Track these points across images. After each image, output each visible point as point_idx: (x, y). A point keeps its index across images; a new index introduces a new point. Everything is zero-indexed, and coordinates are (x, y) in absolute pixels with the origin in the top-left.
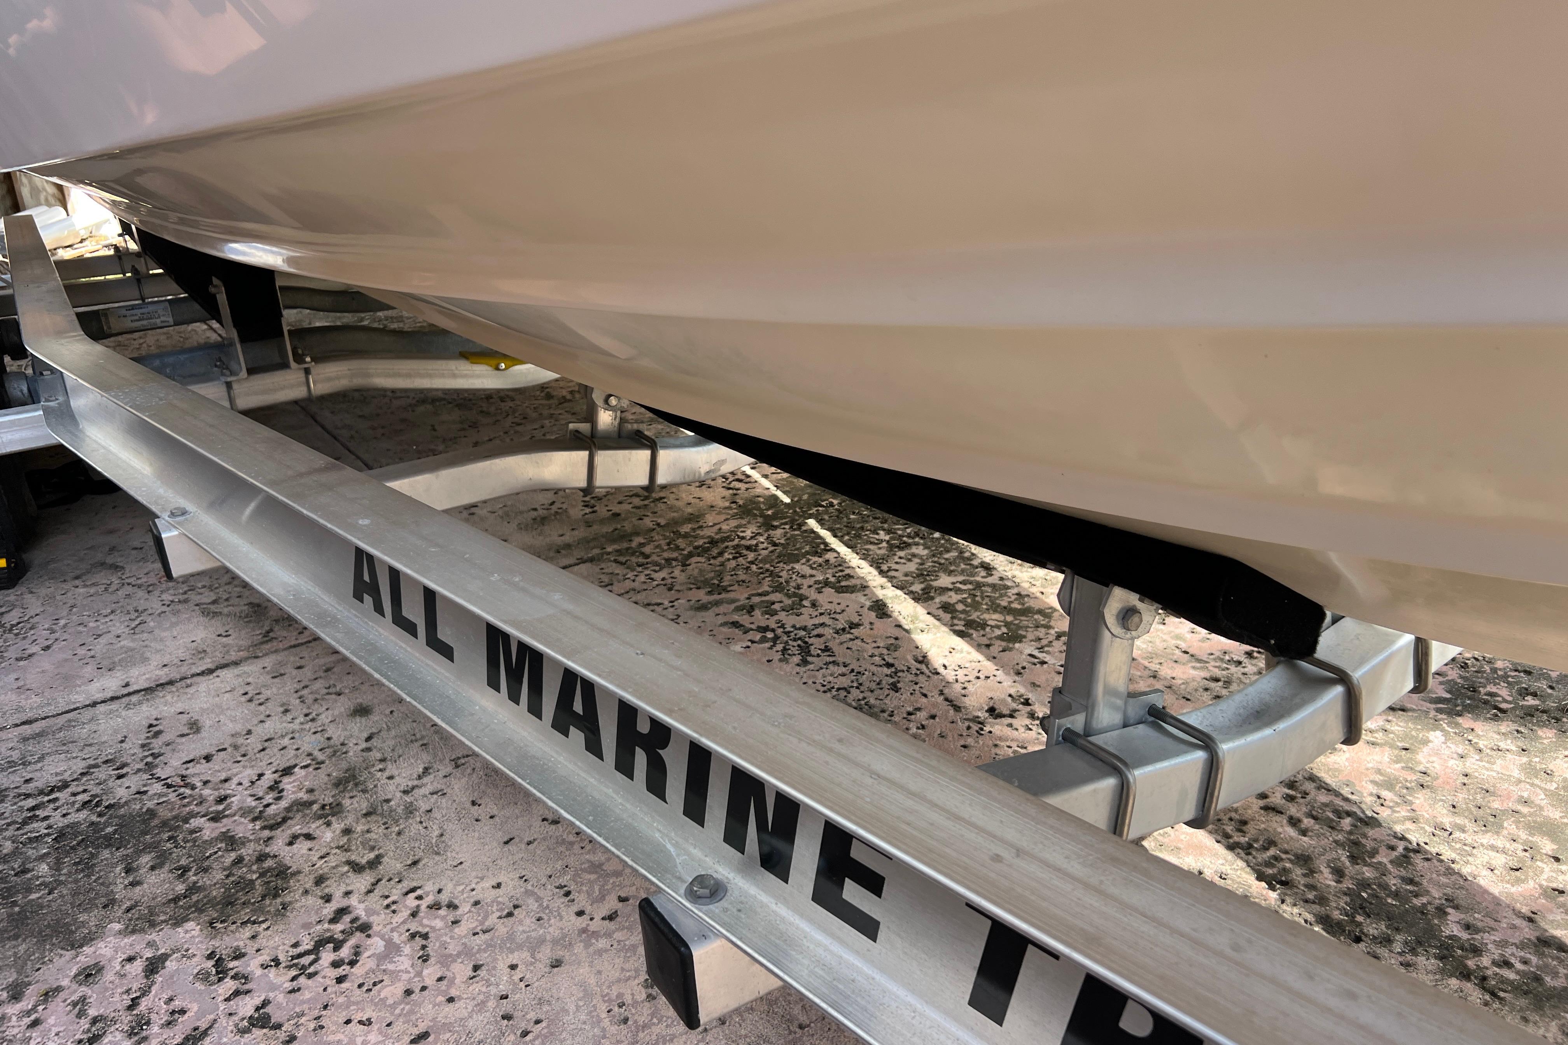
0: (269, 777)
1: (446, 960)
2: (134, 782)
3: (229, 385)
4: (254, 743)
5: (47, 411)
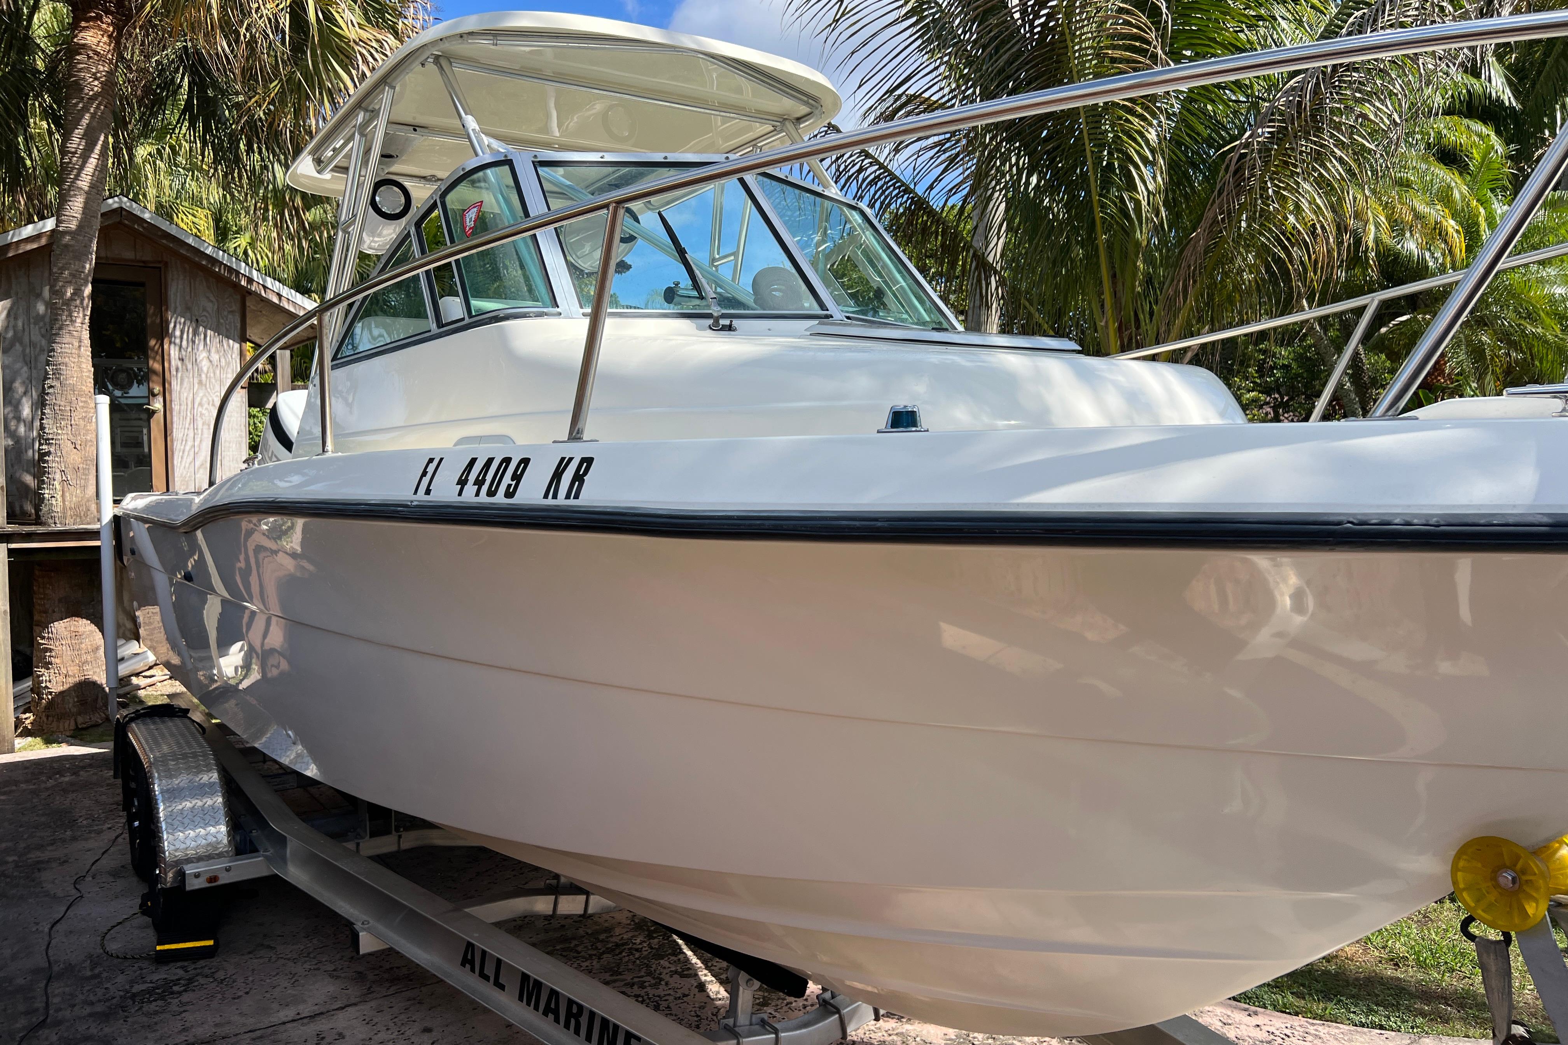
3: (358, 844)
5: (266, 857)
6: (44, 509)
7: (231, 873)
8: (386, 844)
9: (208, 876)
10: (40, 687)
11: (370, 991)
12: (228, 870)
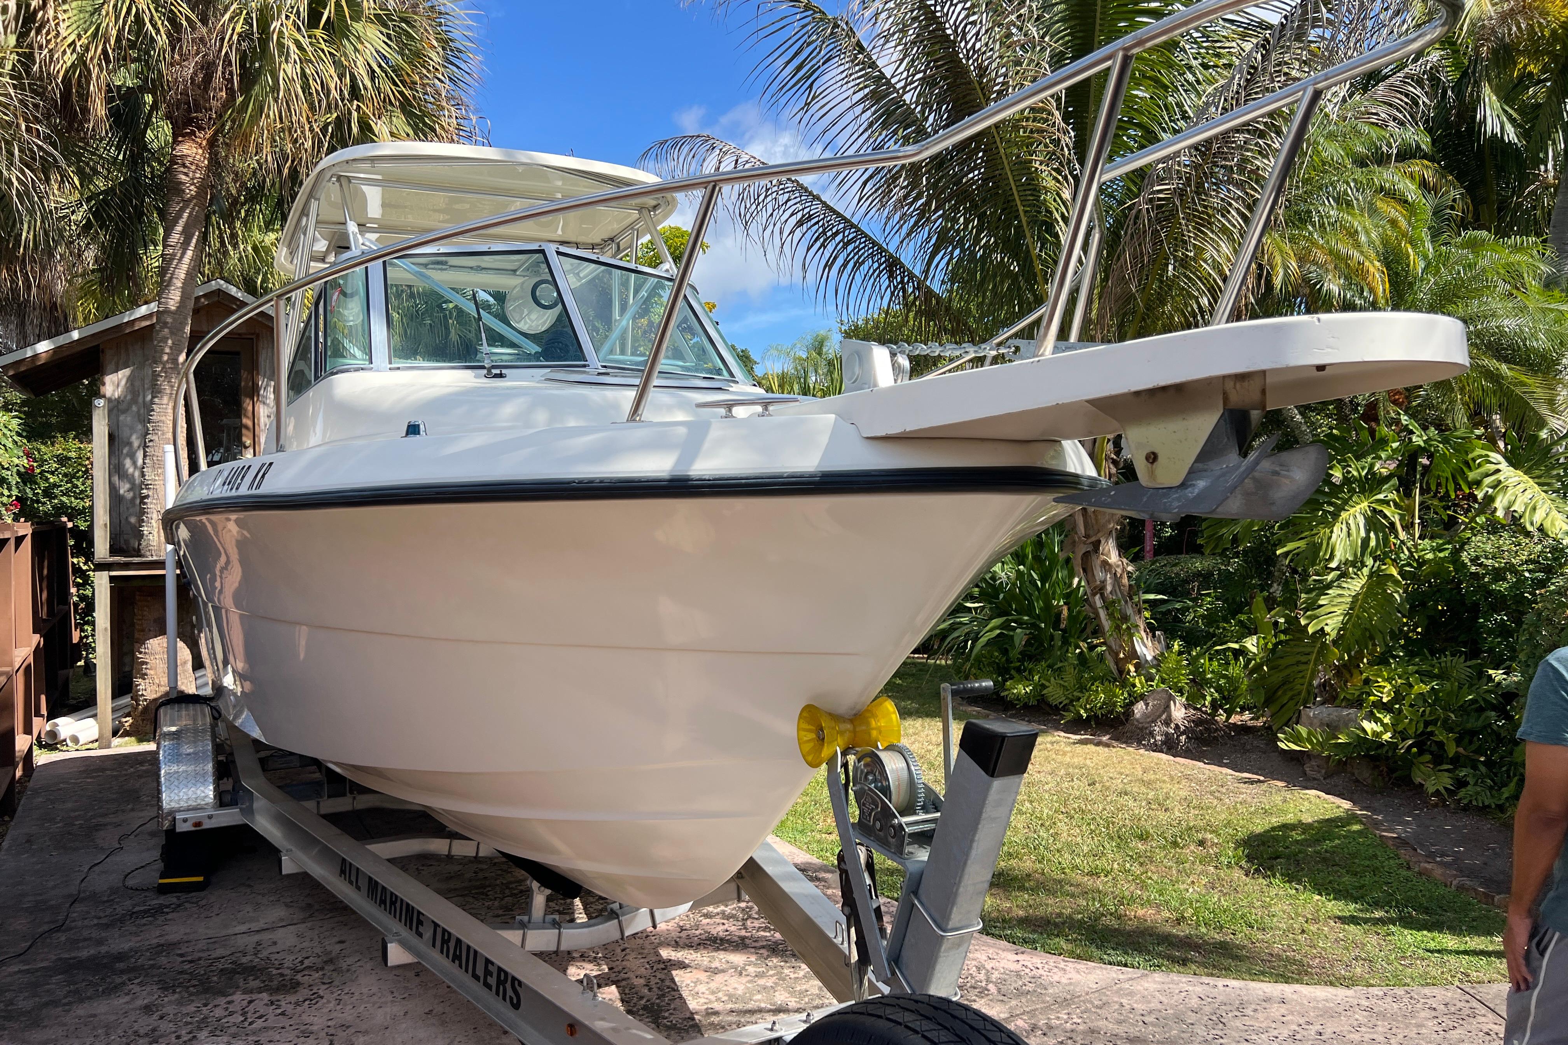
0: (300, 959)
1: (345, 1005)
2: (249, 958)
3: (318, 803)
4: (297, 949)
5: (241, 809)
6: (144, 543)
7: (213, 820)
8: (342, 804)
9: (194, 821)
10: (137, 695)
11: (311, 916)
12: (210, 817)
